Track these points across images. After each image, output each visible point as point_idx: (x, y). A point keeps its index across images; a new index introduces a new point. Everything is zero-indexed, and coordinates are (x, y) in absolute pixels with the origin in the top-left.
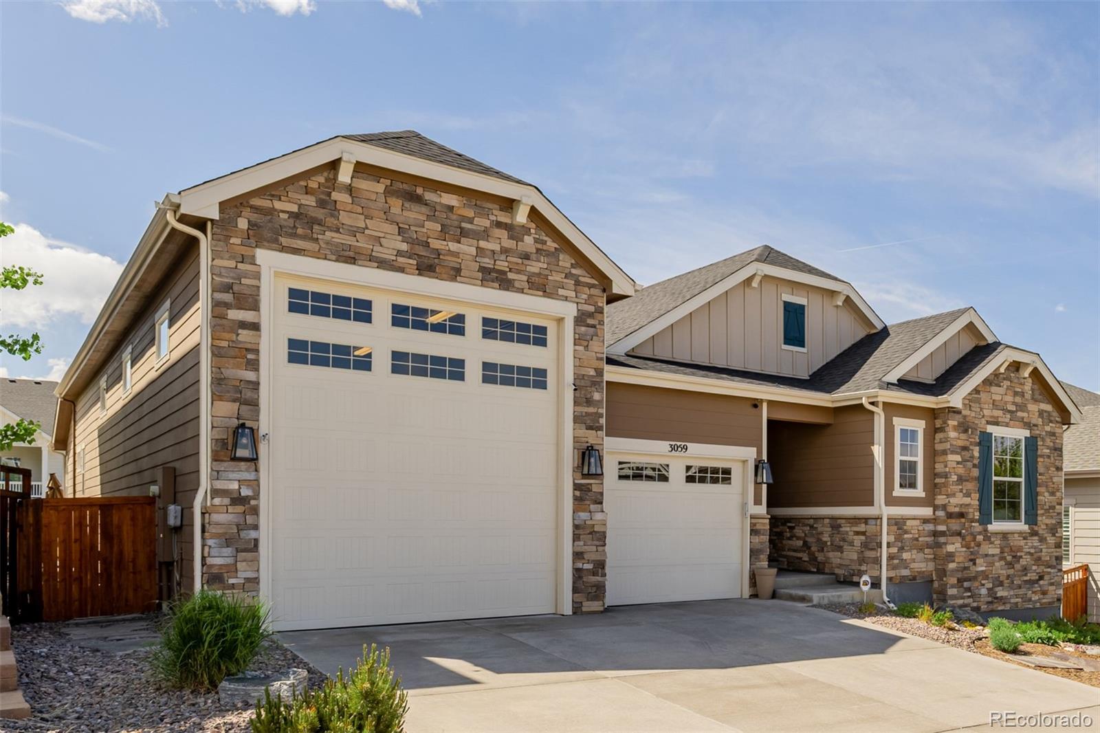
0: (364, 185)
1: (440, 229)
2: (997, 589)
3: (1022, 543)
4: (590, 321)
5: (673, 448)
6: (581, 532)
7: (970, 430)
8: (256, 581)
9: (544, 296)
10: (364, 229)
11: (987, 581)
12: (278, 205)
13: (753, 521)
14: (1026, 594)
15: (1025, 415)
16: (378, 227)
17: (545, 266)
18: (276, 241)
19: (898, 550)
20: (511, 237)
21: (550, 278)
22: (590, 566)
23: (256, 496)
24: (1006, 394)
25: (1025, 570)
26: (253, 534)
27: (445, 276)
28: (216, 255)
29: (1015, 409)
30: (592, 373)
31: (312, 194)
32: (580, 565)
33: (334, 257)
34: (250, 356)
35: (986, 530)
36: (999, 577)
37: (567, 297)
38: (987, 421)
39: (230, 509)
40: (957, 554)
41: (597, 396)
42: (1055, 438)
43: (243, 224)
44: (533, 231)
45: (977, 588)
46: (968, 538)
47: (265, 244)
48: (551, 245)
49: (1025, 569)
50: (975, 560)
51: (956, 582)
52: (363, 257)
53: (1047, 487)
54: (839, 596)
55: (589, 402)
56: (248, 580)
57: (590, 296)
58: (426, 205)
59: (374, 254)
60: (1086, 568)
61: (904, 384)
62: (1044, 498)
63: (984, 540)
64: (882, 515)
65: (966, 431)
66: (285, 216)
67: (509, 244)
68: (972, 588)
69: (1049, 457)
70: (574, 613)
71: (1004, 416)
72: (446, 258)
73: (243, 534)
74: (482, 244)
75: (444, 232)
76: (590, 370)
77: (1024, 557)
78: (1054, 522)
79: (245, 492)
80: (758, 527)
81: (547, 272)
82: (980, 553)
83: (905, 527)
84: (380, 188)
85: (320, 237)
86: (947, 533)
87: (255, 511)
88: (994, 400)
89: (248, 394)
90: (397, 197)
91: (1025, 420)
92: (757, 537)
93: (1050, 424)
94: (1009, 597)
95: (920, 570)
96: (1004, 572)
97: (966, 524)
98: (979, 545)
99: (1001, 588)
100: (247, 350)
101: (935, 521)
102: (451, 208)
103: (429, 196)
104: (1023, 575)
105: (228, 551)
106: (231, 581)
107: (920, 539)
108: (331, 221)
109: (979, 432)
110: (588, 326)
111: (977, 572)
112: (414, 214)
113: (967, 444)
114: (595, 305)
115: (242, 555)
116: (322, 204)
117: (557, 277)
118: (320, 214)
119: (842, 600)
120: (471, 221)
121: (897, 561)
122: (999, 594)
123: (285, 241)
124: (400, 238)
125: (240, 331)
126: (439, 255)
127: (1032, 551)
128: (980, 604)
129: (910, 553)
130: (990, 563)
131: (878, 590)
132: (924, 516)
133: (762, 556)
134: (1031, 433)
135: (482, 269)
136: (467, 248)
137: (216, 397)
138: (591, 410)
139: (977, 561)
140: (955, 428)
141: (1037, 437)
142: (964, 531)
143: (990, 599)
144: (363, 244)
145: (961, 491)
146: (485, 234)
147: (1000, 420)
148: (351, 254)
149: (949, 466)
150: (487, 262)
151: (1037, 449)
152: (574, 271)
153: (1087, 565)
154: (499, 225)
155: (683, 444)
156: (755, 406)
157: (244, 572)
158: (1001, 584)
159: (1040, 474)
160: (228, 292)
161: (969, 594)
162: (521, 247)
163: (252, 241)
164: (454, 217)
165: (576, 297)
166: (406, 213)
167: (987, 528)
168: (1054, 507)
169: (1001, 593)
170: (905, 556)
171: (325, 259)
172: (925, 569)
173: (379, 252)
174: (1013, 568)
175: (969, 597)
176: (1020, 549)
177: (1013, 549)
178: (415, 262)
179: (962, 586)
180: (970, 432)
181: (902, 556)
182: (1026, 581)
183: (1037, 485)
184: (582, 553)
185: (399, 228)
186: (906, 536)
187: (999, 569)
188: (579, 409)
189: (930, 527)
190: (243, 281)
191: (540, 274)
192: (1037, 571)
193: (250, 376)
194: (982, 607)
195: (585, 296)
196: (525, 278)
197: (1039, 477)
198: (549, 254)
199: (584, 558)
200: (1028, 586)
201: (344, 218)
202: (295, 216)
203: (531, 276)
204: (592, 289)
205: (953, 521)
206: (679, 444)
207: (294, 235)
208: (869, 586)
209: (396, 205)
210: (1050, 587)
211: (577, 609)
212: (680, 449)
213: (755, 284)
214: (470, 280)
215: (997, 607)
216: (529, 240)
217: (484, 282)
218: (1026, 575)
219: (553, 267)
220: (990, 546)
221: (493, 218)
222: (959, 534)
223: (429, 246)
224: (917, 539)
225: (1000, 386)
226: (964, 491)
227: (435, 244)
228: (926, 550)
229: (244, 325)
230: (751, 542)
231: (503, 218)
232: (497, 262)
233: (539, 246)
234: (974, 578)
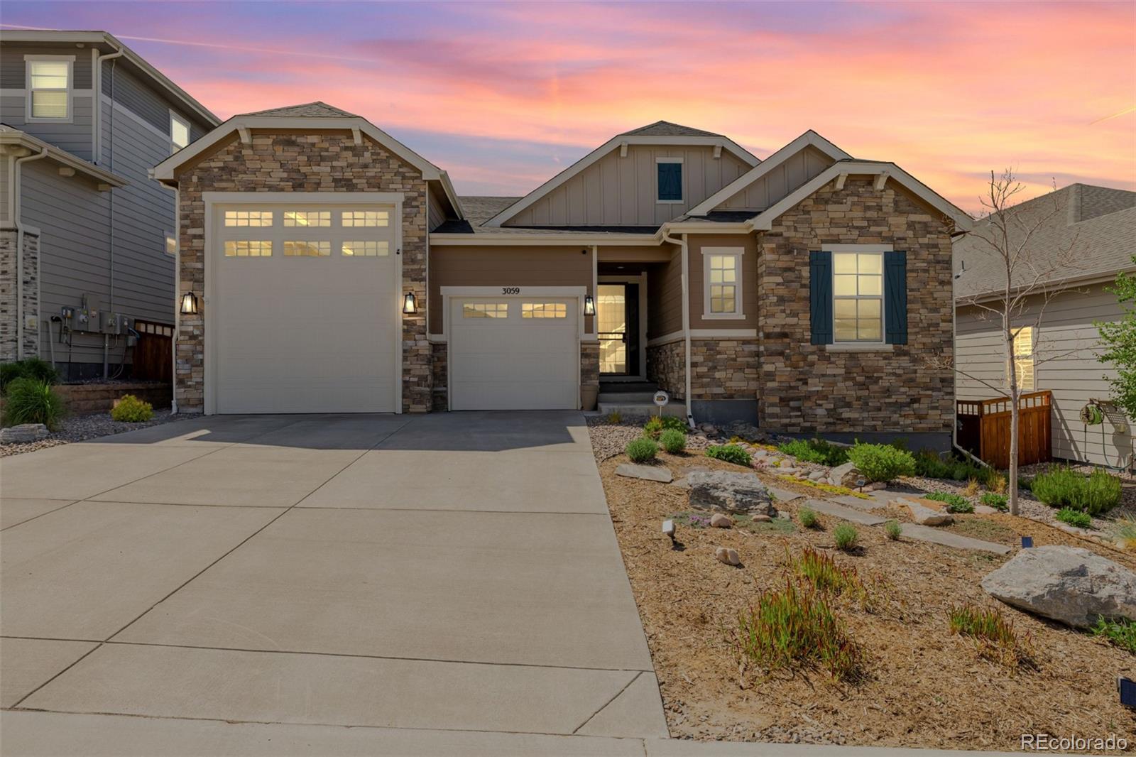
0: (259, 141)
1: (306, 159)
2: (840, 410)
3: (882, 363)
4: (414, 203)
5: (506, 291)
6: (407, 354)
7: (795, 251)
8: (202, 384)
9: (379, 191)
10: (261, 169)
11: (825, 402)
12: (213, 164)
13: (583, 346)
14: (890, 417)
15: (884, 229)
16: (269, 165)
17: (379, 170)
18: (212, 186)
19: (708, 369)
20: (354, 156)
21: (383, 178)
22: (416, 379)
23: (203, 334)
24: (851, 210)
25: (888, 392)
26: (200, 357)
27: (310, 189)
28: (182, 199)
29: (866, 225)
30: (416, 240)
31: (231, 154)
32: (407, 378)
33: (243, 189)
34: (198, 254)
35: (823, 350)
36: (845, 398)
37: (396, 189)
38: (822, 240)
39: (189, 342)
40: (777, 373)
41: (420, 257)
42: (938, 250)
43: (195, 179)
44: (370, 148)
45: (811, 408)
46: (794, 358)
47: (207, 188)
48: (383, 155)
49: (888, 390)
50: (807, 379)
51: (778, 401)
52: (259, 186)
53: (923, 303)
54: (632, 409)
55: (414, 261)
56: (197, 383)
57: (413, 186)
58: (298, 146)
59: (267, 183)
60: (1049, 395)
61: (715, 215)
62: (918, 315)
63: (819, 360)
64: (685, 337)
65: (790, 252)
66: (216, 170)
67: (352, 159)
68: (802, 408)
69: (926, 271)
70: (403, 413)
71: (849, 233)
72: (311, 177)
73: (195, 356)
74: (335, 163)
75: (310, 162)
76: (414, 238)
77: (884, 378)
78: (938, 340)
79: (196, 332)
80: (588, 351)
81: (380, 174)
82: (814, 372)
83: (718, 349)
84: (270, 141)
85: (235, 178)
86: (765, 353)
87: (201, 343)
88: (831, 218)
89: (197, 276)
90: (280, 145)
91: (883, 235)
92: (587, 360)
93: (928, 236)
94: (861, 419)
95: (739, 388)
96: (853, 393)
97: (792, 344)
98: (812, 365)
99: (848, 409)
100: (197, 250)
101: (756, 342)
102: (313, 145)
103: (300, 140)
104: (885, 397)
105: (187, 366)
106: (189, 383)
107: (738, 359)
108: (242, 168)
109: (809, 252)
110: (413, 207)
111: (810, 391)
112: (291, 153)
113: (792, 265)
114: (418, 191)
115: (194, 369)
116: (236, 158)
117: (387, 176)
118: (235, 165)
119: (634, 412)
120: (327, 150)
121: (709, 380)
122: (844, 416)
123: (216, 185)
124: (282, 170)
125: (194, 240)
126: (306, 176)
127: (898, 371)
128: (815, 424)
129: (725, 373)
130: (830, 383)
131: (683, 406)
132: (743, 337)
133: (592, 376)
134: (894, 247)
135: (335, 180)
136: (325, 168)
137: (182, 279)
138: (416, 267)
139: (810, 381)
140: (772, 251)
141: (905, 252)
142: (788, 351)
143: (831, 420)
144: (259, 178)
145: (783, 311)
146: (336, 157)
147: (841, 237)
148: (253, 185)
149: (765, 288)
150: (338, 175)
151: (906, 263)
152: (401, 170)
153: (1050, 392)
154: (346, 148)
155: (515, 287)
156: (584, 252)
157: (196, 378)
158: (849, 405)
159: (912, 290)
160: (187, 219)
161: (799, 413)
162: (362, 160)
163: (199, 188)
164: (316, 150)
165: (403, 188)
166: (285, 154)
167: (825, 348)
168: (939, 324)
169: (847, 414)
170: (717, 375)
171: (239, 191)
172: (745, 388)
173: (270, 181)
174: (868, 389)
175: (797, 416)
176: (880, 369)
177: (865, 369)
178: (291, 184)
179: (788, 405)
180: (795, 254)
181: (714, 375)
182: (890, 403)
183: (905, 300)
184: (410, 370)
185: (281, 164)
186: (718, 356)
187: (844, 389)
188: (407, 267)
189: (753, 348)
190: (195, 212)
191: (376, 176)
192: (908, 394)
193: (199, 265)
194: (818, 428)
195: (410, 186)
196: (365, 181)
197: (909, 293)
198: (381, 161)
199: (410, 374)
200: (892, 409)
201: (248, 164)
202: (221, 169)
203: (368, 178)
204: (415, 181)
205: (772, 341)
206: (511, 287)
207: (222, 180)
208: (666, 401)
209: (279, 150)
210: (930, 411)
211: (406, 410)
212: (512, 292)
213: (624, 153)
214: (327, 189)
215: (842, 429)
216: (367, 155)
217: (336, 188)
218: (889, 397)
219: (385, 170)
220: (829, 366)
221: (342, 145)
222: (781, 354)
223: (300, 172)
224: (735, 360)
225: (842, 203)
226: (788, 312)
227: (303, 170)
228: (746, 369)
229: (195, 237)
230: (581, 364)
231: (349, 144)
232: (345, 174)
233: (375, 157)
234: (808, 397)
